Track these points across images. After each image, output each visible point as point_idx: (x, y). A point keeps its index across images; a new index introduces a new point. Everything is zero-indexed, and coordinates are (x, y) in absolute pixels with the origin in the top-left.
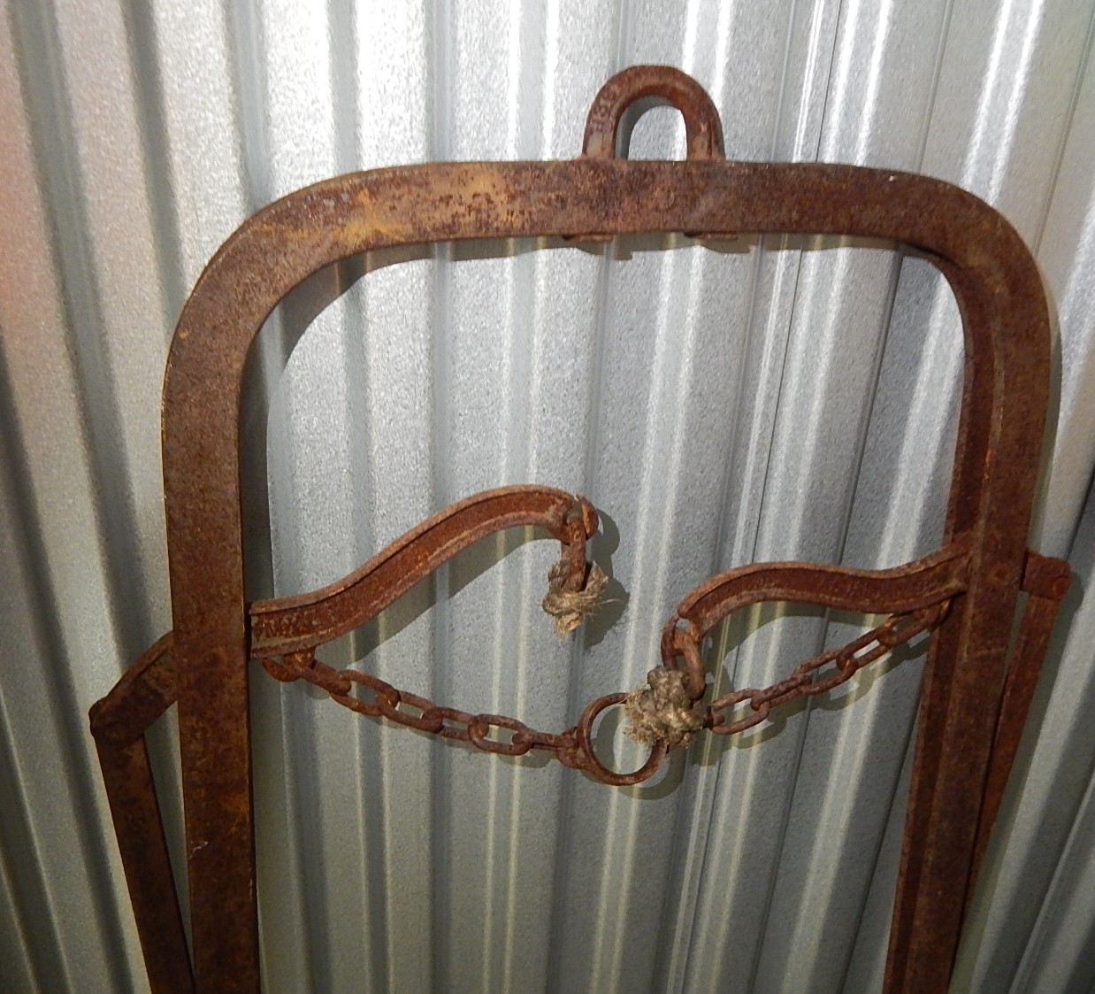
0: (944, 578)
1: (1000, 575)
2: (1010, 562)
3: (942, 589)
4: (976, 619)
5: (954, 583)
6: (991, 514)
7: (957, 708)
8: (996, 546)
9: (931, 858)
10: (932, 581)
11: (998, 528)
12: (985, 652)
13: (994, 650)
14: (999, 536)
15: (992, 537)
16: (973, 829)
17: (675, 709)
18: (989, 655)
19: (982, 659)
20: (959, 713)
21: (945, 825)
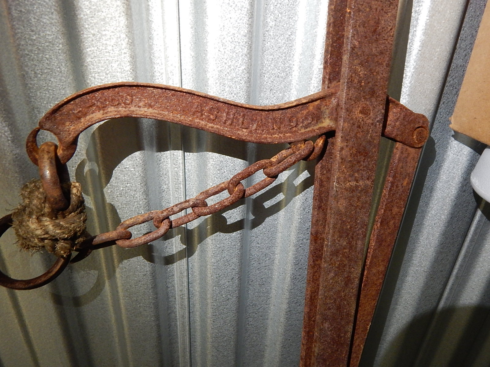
0: (317, 117)
1: (364, 112)
2: (373, 100)
3: (316, 128)
4: (344, 152)
5: (327, 123)
6: (353, 49)
7: (331, 231)
8: (360, 82)
9: (316, 350)
10: (306, 119)
11: (361, 64)
12: (353, 183)
13: (361, 183)
14: (362, 72)
15: (355, 72)
16: (350, 328)
17: (38, 219)
18: (357, 187)
19: (352, 190)
20: (333, 236)
21: (326, 325)
